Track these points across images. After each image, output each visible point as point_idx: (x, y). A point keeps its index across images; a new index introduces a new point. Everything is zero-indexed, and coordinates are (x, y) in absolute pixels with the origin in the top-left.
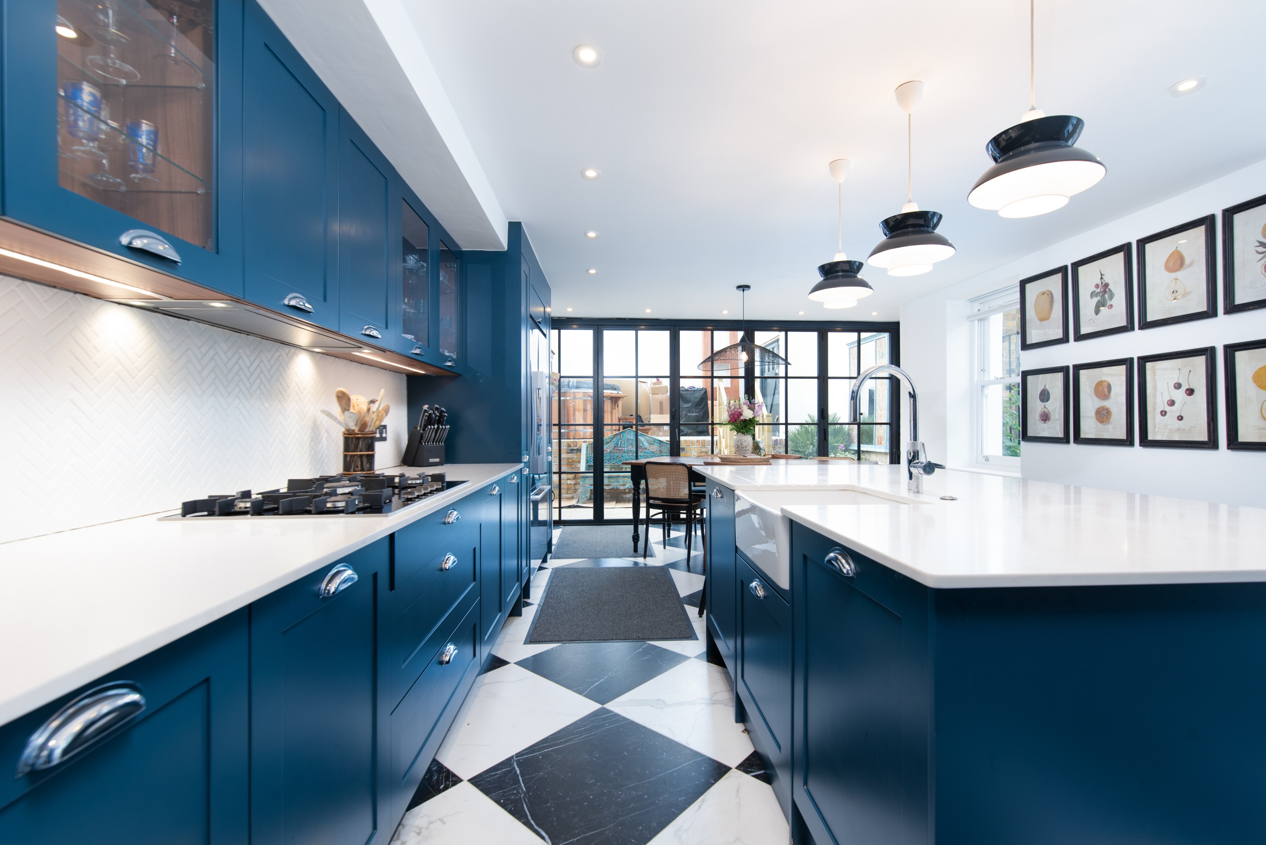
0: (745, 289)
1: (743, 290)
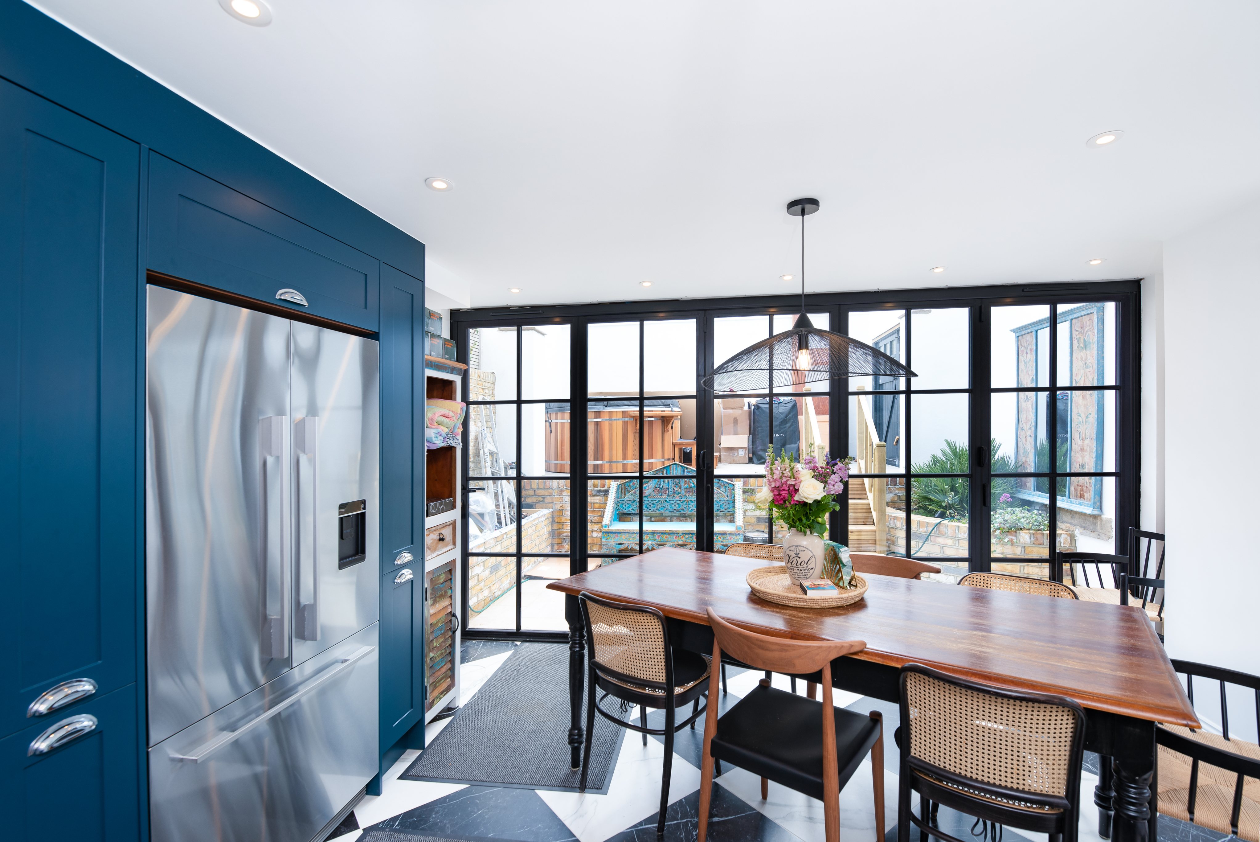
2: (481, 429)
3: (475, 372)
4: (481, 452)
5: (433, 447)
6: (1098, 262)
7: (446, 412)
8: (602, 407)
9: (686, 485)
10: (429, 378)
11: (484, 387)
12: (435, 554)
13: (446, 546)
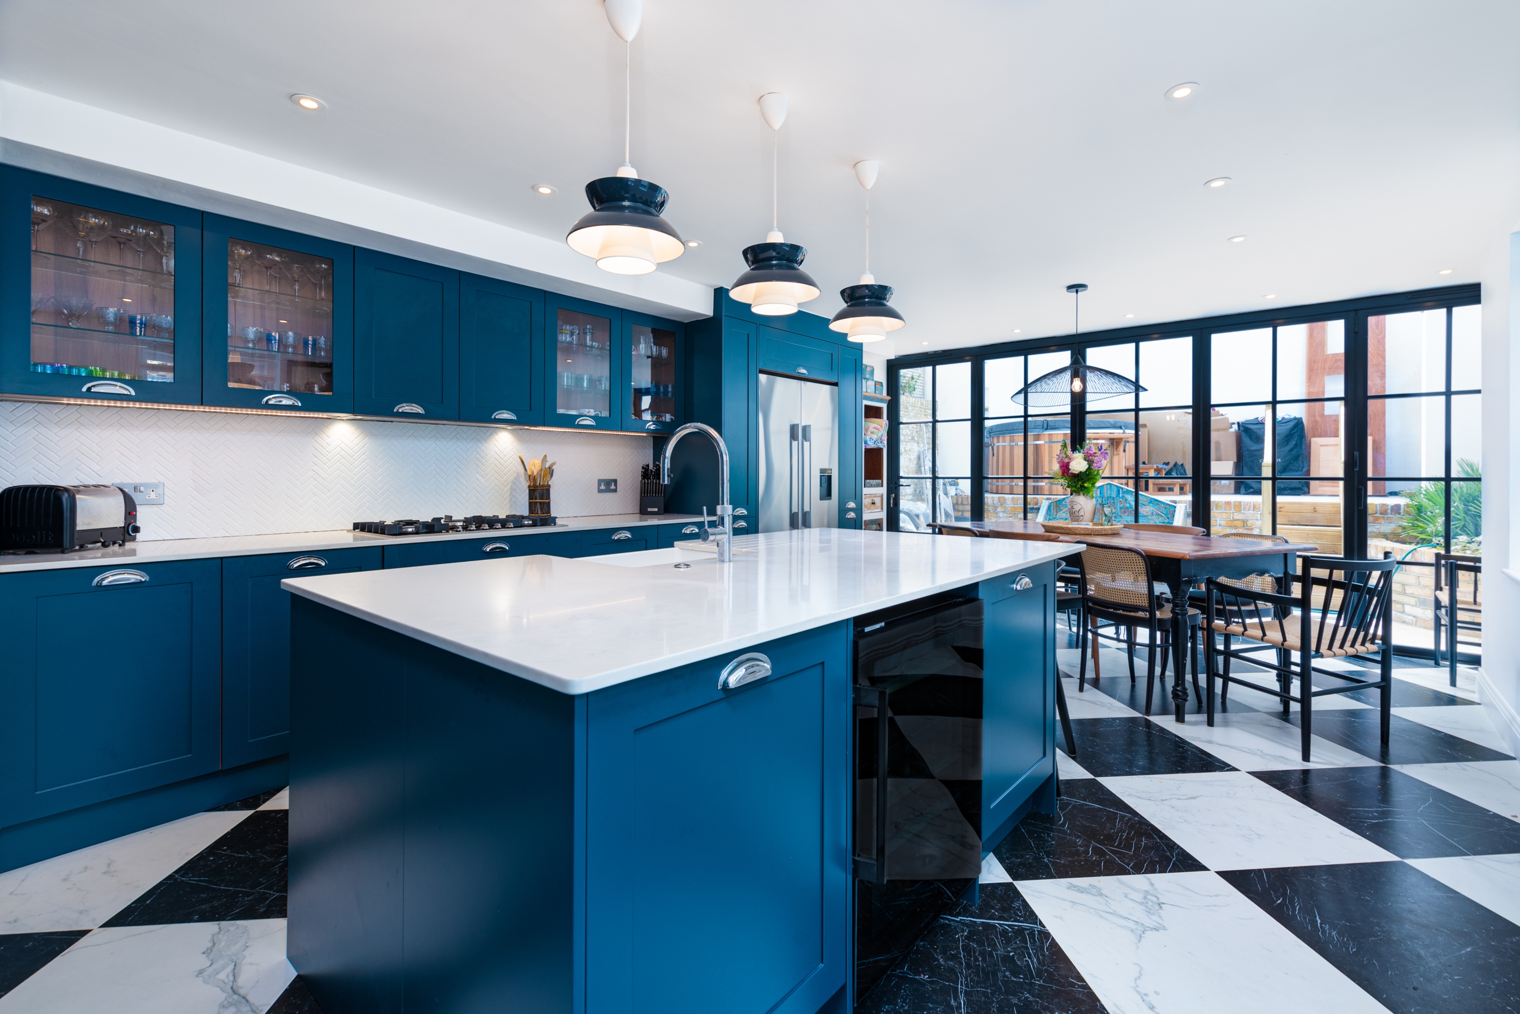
0: (1080, 289)
1: (1077, 292)
2: (922, 449)
3: (918, 401)
4: (923, 468)
5: (868, 447)
6: (1449, 272)
7: (875, 425)
8: (1042, 430)
9: (1121, 505)
10: (866, 406)
11: (926, 414)
12: (869, 511)
13: (877, 508)
